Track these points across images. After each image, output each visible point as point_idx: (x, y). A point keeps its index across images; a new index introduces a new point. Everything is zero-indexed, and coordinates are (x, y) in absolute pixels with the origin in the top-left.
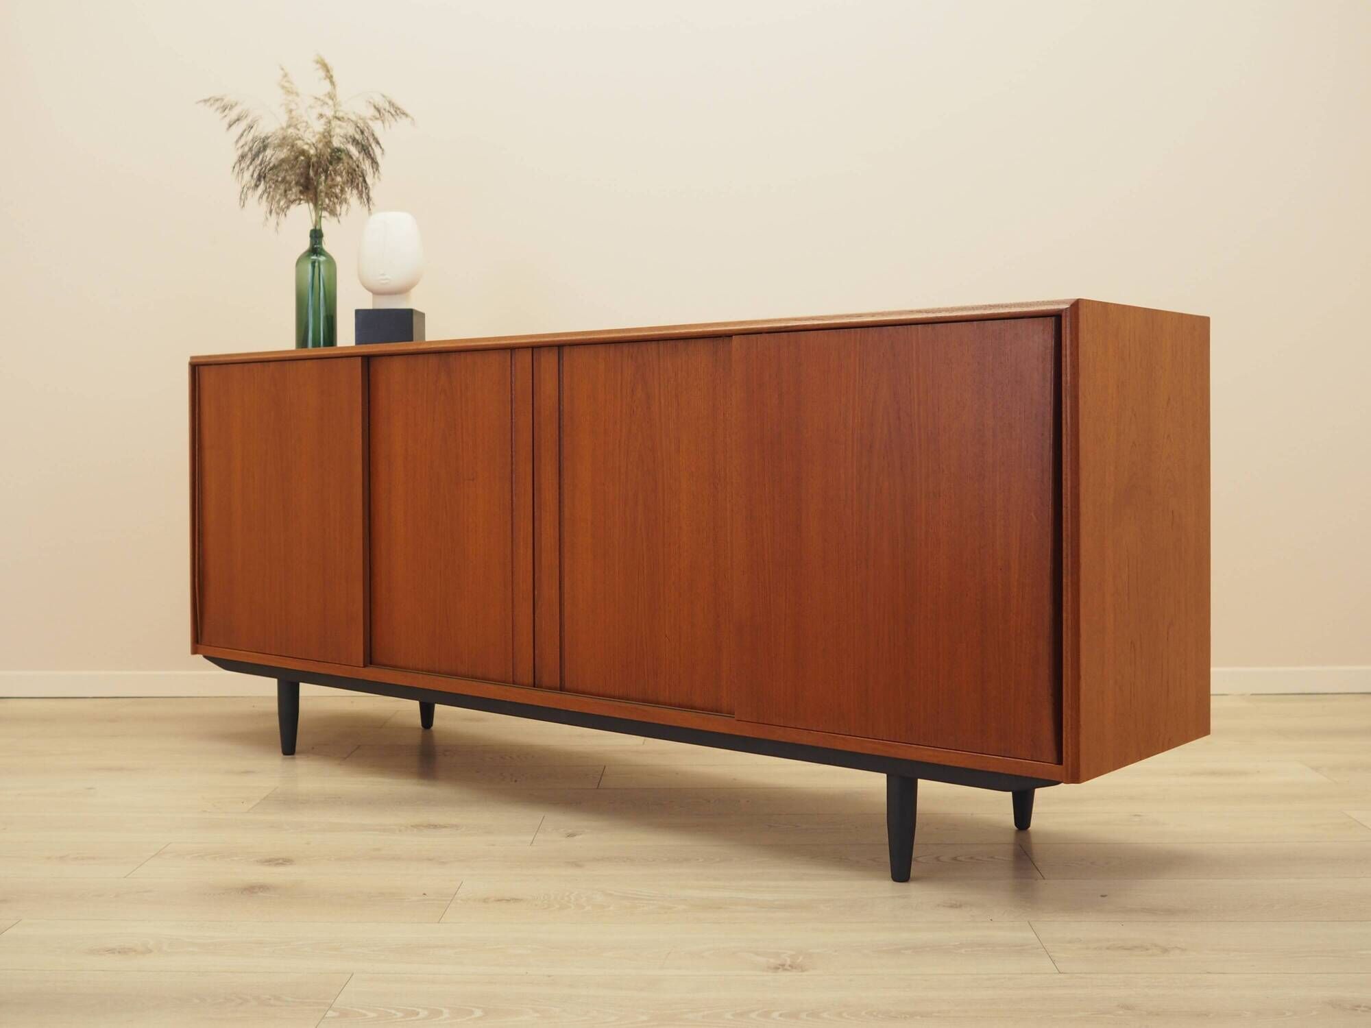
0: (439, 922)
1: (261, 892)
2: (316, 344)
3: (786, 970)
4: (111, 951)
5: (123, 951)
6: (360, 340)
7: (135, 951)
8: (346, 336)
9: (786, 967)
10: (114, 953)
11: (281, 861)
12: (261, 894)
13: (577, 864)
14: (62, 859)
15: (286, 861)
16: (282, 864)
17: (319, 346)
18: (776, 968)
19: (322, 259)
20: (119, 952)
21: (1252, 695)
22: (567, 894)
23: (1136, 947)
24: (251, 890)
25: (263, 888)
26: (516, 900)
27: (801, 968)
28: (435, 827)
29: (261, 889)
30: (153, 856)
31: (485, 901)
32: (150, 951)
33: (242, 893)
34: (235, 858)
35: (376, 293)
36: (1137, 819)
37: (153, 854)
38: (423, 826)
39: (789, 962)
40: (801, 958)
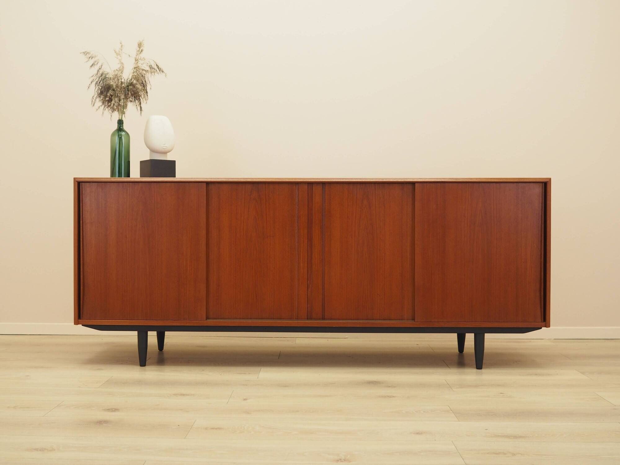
0: (185, 438)
1: (105, 423)
2: (120, 175)
3: (342, 461)
4: (36, 450)
5: (42, 450)
6: (142, 175)
7: (47, 450)
8: (135, 173)
10: (38, 450)
11: (113, 410)
12: (104, 425)
13: (247, 412)
14: (15, 407)
15: (116, 410)
17: (122, 177)
18: (338, 461)
19: (123, 133)
20: (40, 450)
21: (554, 339)
22: (243, 426)
23: (500, 453)
24: (100, 423)
25: (106, 422)
26: (219, 429)
27: (349, 461)
28: (184, 395)
30: (56, 407)
31: (206, 429)
32: (54, 450)
33: (96, 424)
34: (93, 408)
35: (153, 151)
36: (501, 395)
38: (179, 395)
39: (343, 458)
40: (349, 456)
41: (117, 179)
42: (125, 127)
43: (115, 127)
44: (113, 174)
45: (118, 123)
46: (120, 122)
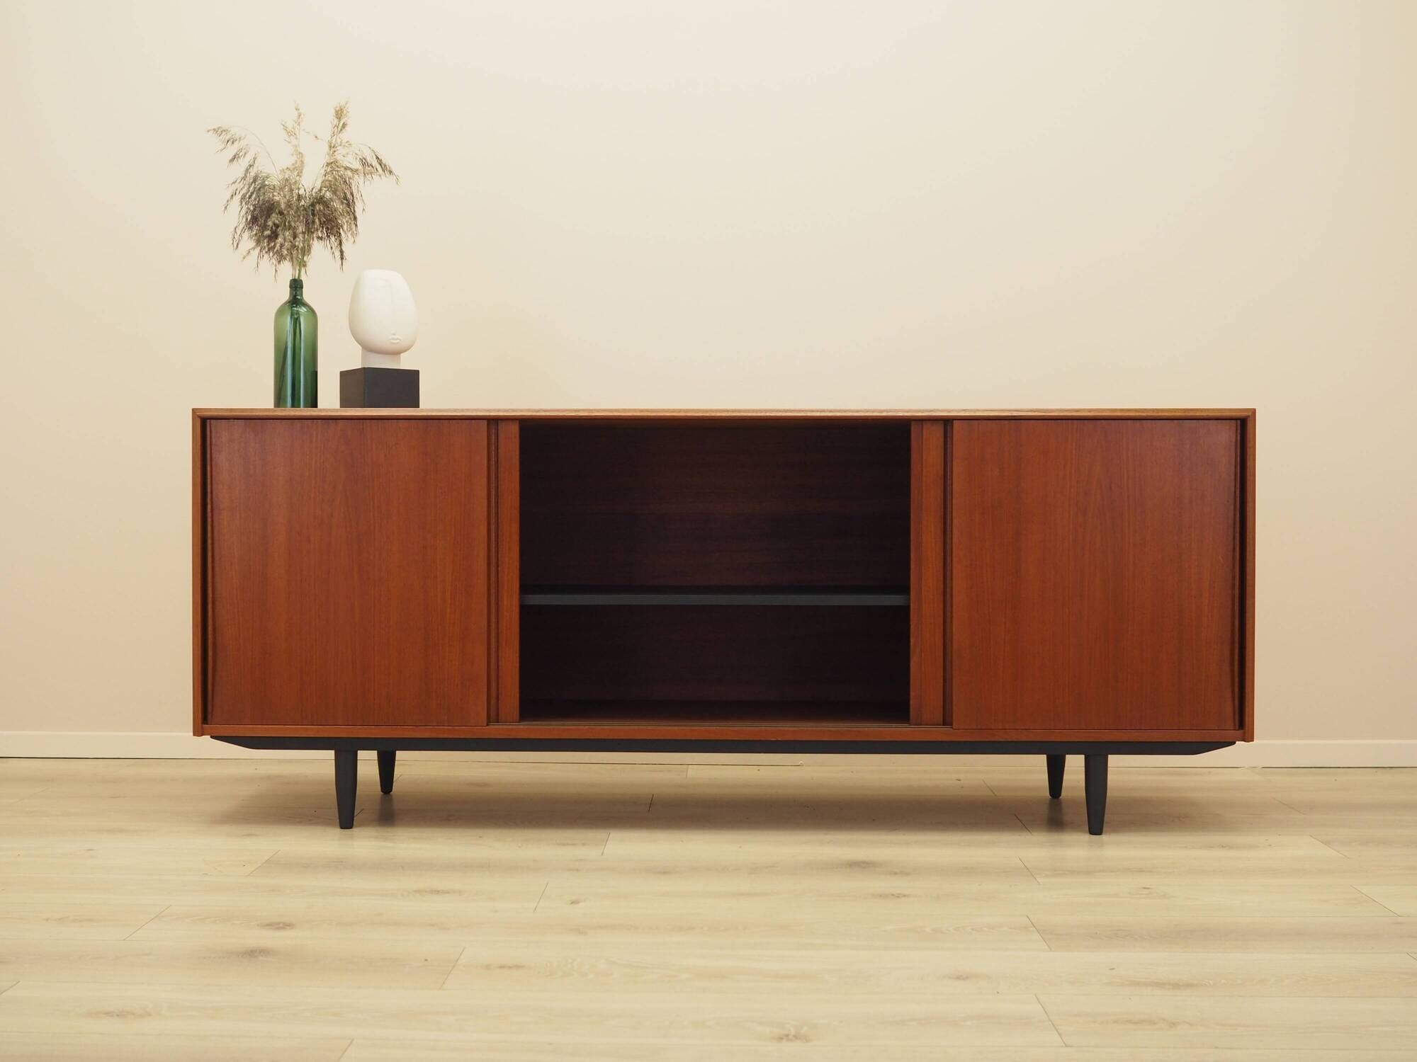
0: (440, 989)
1: (262, 956)
2: (295, 403)
3: (791, 1040)
4: (109, 1014)
5: (121, 1014)
6: (345, 402)
7: (134, 1014)
8: (329, 399)
9: (790, 1037)
10: (112, 1016)
11: (281, 925)
12: (260, 958)
13: (579, 931)
14: (61, 920)
15: (287, 926)
16: (283, 928)
17: (300, 407)
18: (780, 1039)
19: (303, 310)
20: (118, 1016)
22: (570, 961)
23: (1143, 1021)
24: (253, 954)
25: (264, 952)
26: (518, 967)
27: (806, 1039)
28: (438, 892)
29: (262, 954)
30: (153, 919)
31: (488, 967)
32: (149, 1015)
33: (243, 956)
34: (236, 922)
35: (368, 349)
36: (1146, 891)
37: (153, 917)
38: (426, 892)
39: (793, 1031)
40: (805, 1029)
41: (289, 411)
42: (307, 295)
43: (285, 295)
44: (279, 401)
45: (291, 287)
46: (296, 285)
